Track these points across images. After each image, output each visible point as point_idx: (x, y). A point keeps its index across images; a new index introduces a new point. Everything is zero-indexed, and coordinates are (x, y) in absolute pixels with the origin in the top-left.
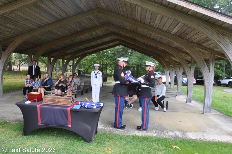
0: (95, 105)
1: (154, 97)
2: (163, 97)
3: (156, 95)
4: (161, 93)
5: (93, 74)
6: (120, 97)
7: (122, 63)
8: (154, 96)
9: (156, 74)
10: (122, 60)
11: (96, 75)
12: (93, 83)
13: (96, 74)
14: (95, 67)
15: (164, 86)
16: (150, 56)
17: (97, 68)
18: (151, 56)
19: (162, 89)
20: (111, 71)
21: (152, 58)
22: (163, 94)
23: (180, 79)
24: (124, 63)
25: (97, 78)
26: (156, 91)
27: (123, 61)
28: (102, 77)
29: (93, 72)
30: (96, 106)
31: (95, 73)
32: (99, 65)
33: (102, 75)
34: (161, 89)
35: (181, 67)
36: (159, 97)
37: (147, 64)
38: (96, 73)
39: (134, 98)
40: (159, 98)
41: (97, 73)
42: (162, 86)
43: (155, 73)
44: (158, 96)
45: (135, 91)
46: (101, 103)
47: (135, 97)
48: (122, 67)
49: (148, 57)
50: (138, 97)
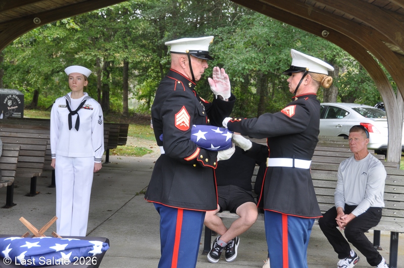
0: (67, 250)
1: (333, 212)
2: (374, 215)
3: (340, 206)
4: (365, 197)
5: (58, 113)
6: (180, 214)
7: (187, 62)
8: (331, 207)
9: (342, 113)
10: (185, 49)
11: (74, 118)
12: (59, 153)
13: (75, 112)
14: (71, 81)
15: (375, 165)
16: (315, 30)
17: (80, 83)
18: (323, 33)
19: (368, 176)
20: (143, 101)
21: (328, 38)
22: (372, 198)
24: (195, 63)
25: (77, 127)
26: (340, 188)
27: (189, 54)
28: (100, 123)
29: (61, 101)
30: (70, 254)
31: (68, 106)
32: (85, 71)
33: (102, 114)
34: (363, 175)
36: (356, 213)
37: (296, 63)
38: (74, 106)
39: (243, 215)
40: (356, 220)
41: (81, 106)
42: (369, 166)
43: (340, 109)
44: (349, 209)
45: (247, 187)
46: (92, 242)
47: (249, 213)
48: (185, 80)
49: (309, 38)
50: (261, 210)
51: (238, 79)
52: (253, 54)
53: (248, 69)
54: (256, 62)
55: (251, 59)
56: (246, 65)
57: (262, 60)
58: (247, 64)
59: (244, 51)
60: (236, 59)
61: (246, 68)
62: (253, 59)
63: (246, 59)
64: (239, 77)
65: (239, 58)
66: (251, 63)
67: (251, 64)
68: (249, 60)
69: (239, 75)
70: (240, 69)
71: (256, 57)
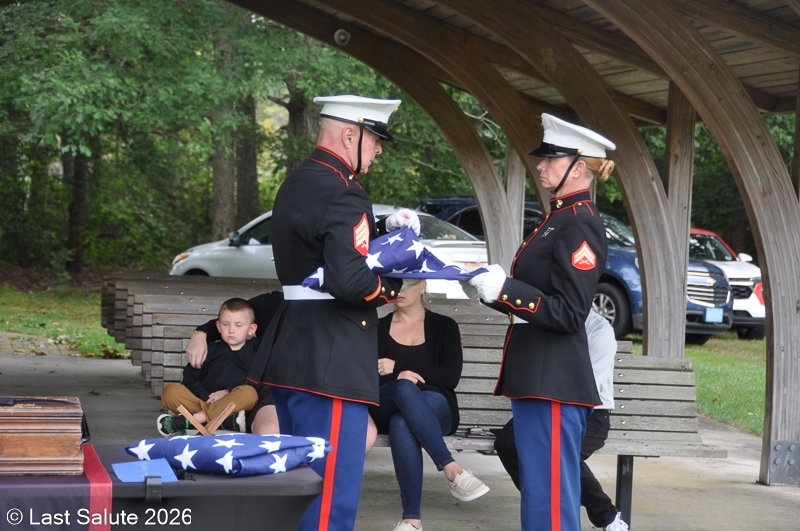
0: (281, 451)
10: (356, 115)
15: (599, 326)
18: (338, 35)
23: (667, 269)
27: (361, 125)
30: (285, 457)
35: (676, 150)
51: (74, 148)
52: (112, 81)
53: (102, 121)
54: (120, 102)
55: (107, 95)
56: (95, 110)
57: (134, 94)
58: (98, 107)
59: (86, 72)
60: (67, 94)
61: (96, 116)
62: (112, 93)
63: (94, 93)
64: (76, 143)
65: (75, 92)
66: (107, 103)
67: (107, 107)
68: (101, 95)
69: (76, 137)
70: (79, 119)
71: (119, 87)
